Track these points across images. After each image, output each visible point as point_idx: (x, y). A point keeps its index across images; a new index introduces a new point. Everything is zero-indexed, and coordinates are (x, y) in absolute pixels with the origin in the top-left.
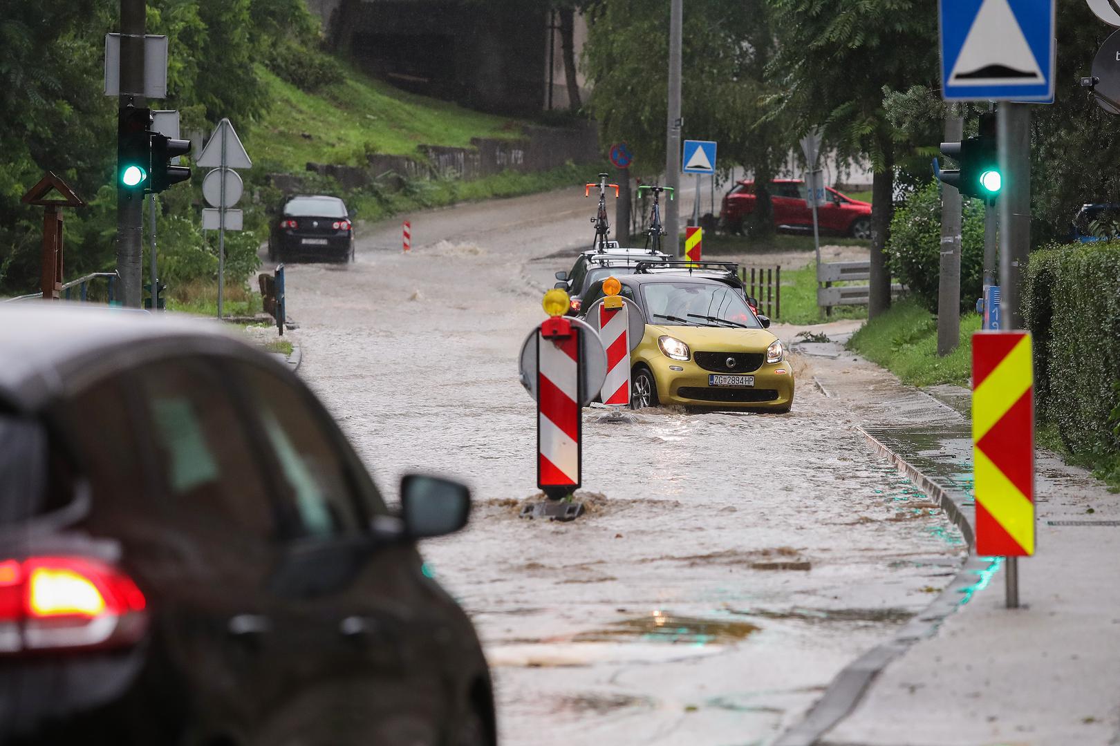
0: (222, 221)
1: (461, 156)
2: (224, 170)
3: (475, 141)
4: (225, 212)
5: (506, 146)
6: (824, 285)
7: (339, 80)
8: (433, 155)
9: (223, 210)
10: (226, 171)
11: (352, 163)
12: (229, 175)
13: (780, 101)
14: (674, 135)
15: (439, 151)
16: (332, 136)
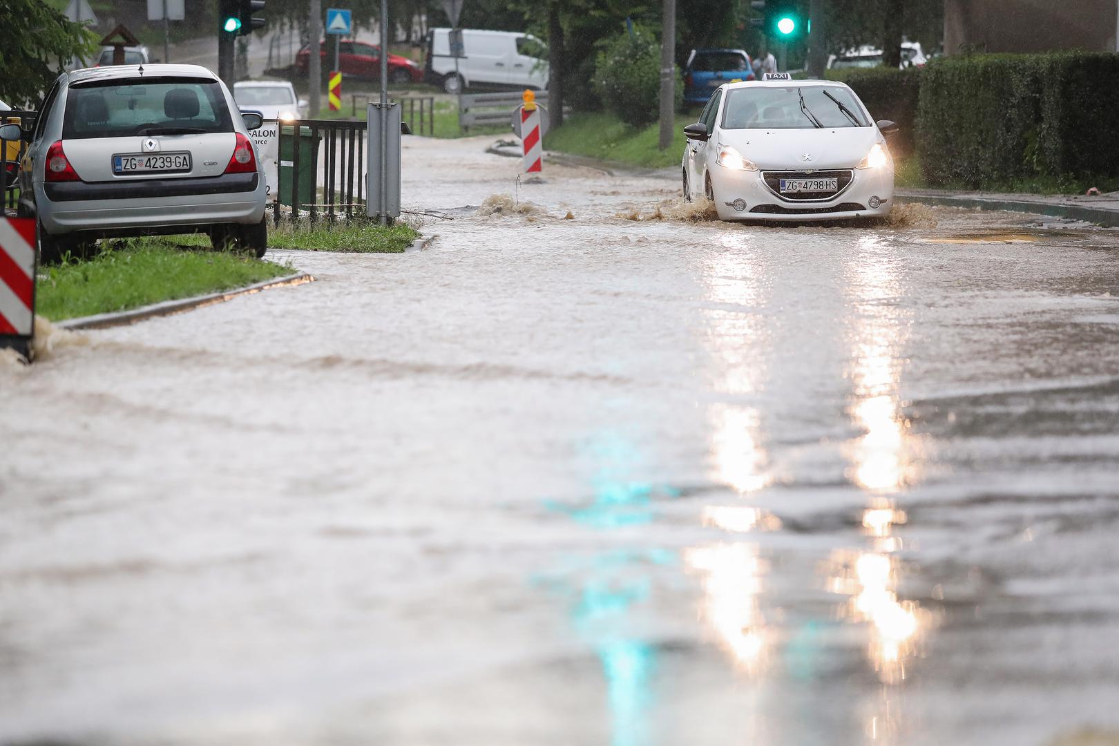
6: (464, 111)
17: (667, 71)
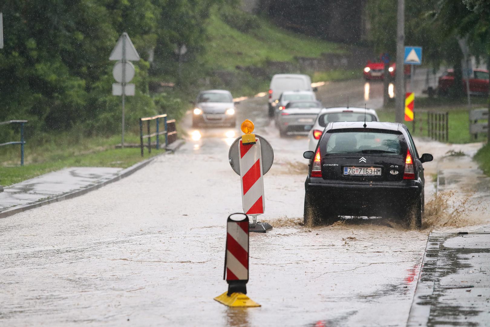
0: (123, 90)
1: (315, 62)
2: (124, 62)
3: (323, 54)
4: (125, 85)
5: (338, 57)
6: (473, 122)
7: (258, 27)
8: (301, 61)
9: (124, 84)
10: (125, 62)
11: (259, 65)
12: (127, 65)
15: (304, 59)
16: (252, 53)
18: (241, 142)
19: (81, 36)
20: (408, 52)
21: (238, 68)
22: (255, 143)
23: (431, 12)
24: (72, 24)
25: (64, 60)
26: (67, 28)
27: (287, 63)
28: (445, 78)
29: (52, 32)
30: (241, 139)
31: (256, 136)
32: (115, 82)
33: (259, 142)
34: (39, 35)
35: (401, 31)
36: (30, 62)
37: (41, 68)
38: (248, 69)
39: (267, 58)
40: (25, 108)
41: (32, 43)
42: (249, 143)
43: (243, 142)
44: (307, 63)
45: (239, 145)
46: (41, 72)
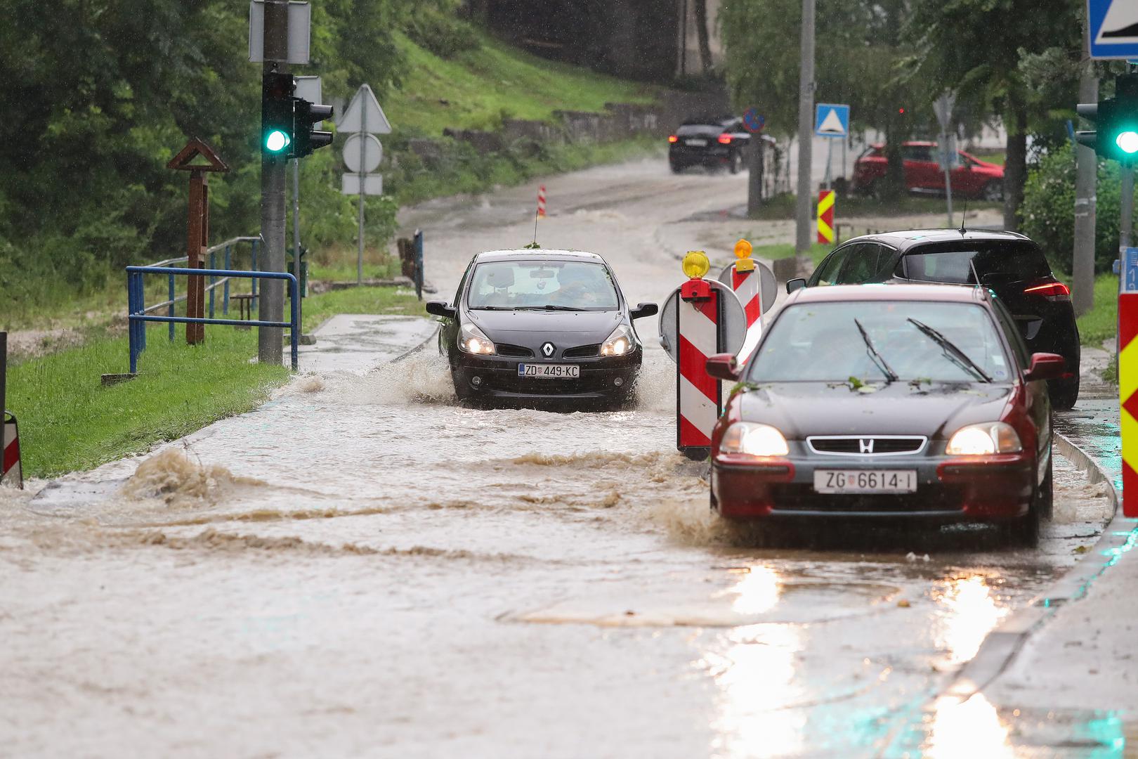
0: (362, 186)
1: (595, 121)
2: (364, 136)
3: (608, 106)
4: (365, 176)
5: (639, 111)
7: (475, 47)
8: (567, 119)
9: (363, 175)
10: (366, 137)
11: (489, 129)
12: (368, 139)
13: (913, 63)
14: (807, 99)
15: (574, 116)
16: (469, 102)
17: (1085, 202)
18: (734, 269)
19: (213, 76)
20: (825, 114)
21: (447, 132)
22: (753, 271)
23: (908, 59)
24: (197, 54)
25: (179, 123)
26: (189, 59)
27: (543, 124)
28: (866, 159)
29: (159, 68)
30: (734, 266)
31: (755, 262)
32: (348, 171)
33: (758, 270)
34: (135, 74)
35: (808, 74)
36: (121, 126)
37: (140, 136)
38: (466, 135)
39: (503, 112)
40: (114, 214)
41: (125, 90)
42: (745, 272)
43: (738, 270)
44: (578, 123)
45: (731, 274)
46: (141, 145)
